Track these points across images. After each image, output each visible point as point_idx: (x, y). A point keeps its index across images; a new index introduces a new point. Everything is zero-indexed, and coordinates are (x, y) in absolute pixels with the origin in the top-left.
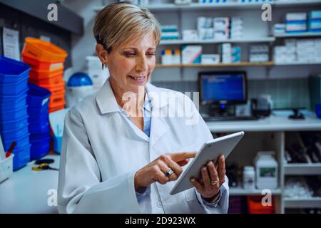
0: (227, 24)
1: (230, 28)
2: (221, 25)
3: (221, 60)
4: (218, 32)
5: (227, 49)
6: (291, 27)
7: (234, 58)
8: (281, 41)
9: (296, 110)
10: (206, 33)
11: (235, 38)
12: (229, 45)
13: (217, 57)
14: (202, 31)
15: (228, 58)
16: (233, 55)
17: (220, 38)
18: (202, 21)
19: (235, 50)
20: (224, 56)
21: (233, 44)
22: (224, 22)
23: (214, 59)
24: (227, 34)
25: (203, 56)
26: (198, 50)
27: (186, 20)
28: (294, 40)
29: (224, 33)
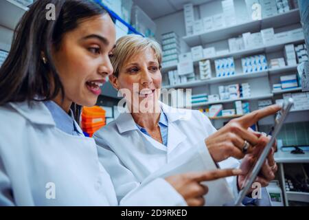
0: (238, 88)
1: (241, 91)
2: (234, 89)
3: (236, 113)
4: (233, 94)
5: (238, 105)
6: (284, 85)
7: (245, 111)
8: (279, 96)
9: (296, 147)
10: (225, 96)
11: (244, 97)
12: (240, 102)
13: (233, 111)
14: (222, 95)
15: (240, 111)
16: (243, 108)
17: (233, 98)
18: (221, 88)
19: (245, 105)
20: (237, 110)
21: (243, 101)
22: (236, 87)
23: (231, 113)
24: (239, 95)
25: (223, 111)
26: (220, 107)
27: (212, 89)
28: (290, 94)
29: (236, 94)
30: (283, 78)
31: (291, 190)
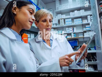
0: (72, 29)
1: (73, 30)
2: (71, 29)
3: (71, 37)
5: (72, 34)
6: (87, 28)
7: (74, 36)
8: (85, 32)
9: (89, 48)
10: (68, 31)
11: (74, 32)
12: (73, 33)
13: (70, 36)
14: (67, 31)
15: (73, 36)
16: (74, 35)
17: (71, 32)
18: (67, 29)
19: (74, 34)
20: (72, 36)
21: (74, 33)
22: (72, 28)
23: (70, 37)
24: (73, 31)
25: (67, 36)
26: (66, 35)
27: (64, 29)
28: (88, 31)
29: (72, 31)
30: (87, 26)
31: (87, 61)
